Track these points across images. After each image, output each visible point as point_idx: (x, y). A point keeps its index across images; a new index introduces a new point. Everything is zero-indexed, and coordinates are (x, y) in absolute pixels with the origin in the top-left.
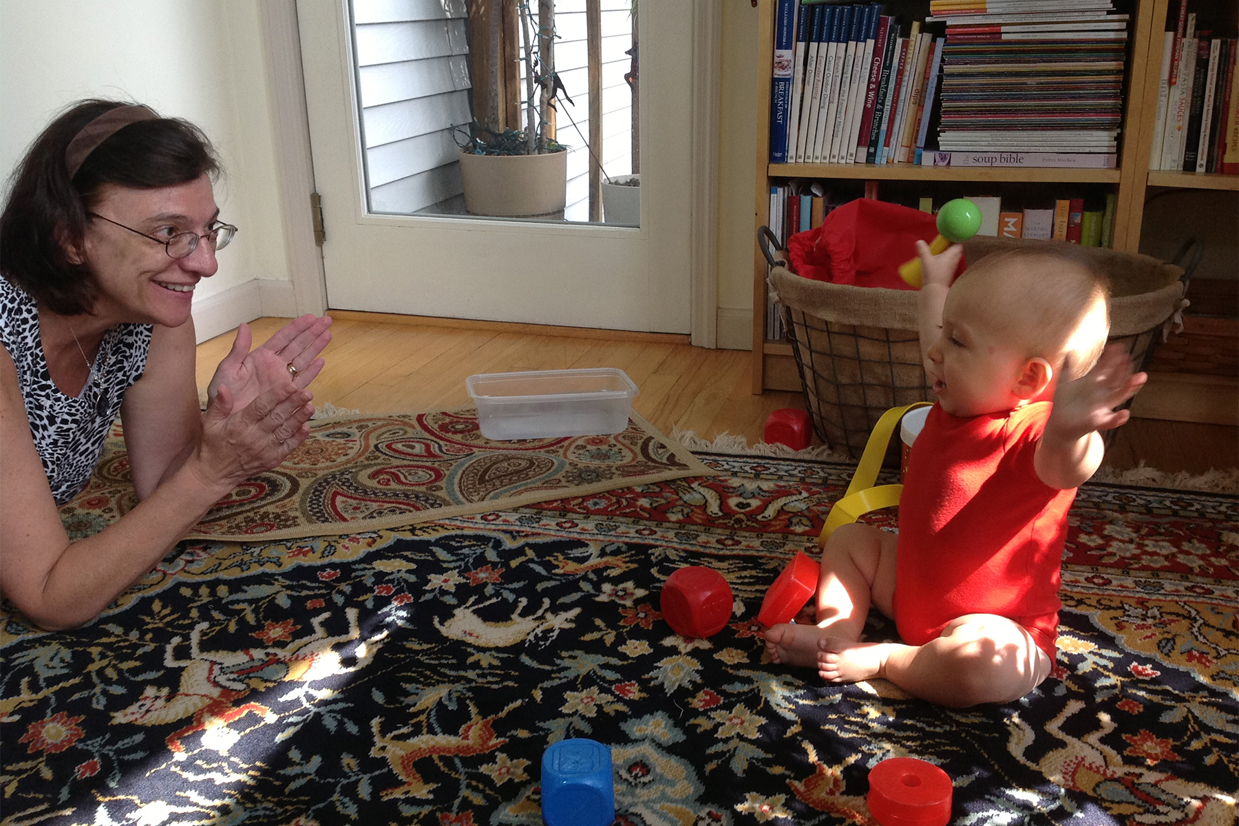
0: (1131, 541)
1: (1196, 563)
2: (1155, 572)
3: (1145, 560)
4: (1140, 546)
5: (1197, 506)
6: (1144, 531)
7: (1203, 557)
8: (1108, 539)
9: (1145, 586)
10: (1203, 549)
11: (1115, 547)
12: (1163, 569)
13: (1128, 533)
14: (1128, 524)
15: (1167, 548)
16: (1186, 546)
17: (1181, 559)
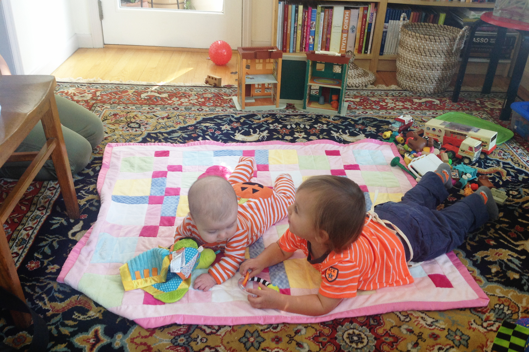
0: (392, 103)
1: (409, 107)
2: (400, 109)
3: (397, 107)
4: (395, 104)
5: (404, 94)
6: (395, 100)
7: (410, 105)
8: (387, 103)
9: (399, 113)
10: (410, 104)
11: (389, 105)
12: (402, 108)
13: (391, 101)
14: (390, 99)
15: (401, 104)
16: (406, 103)
17: (405, 106)
